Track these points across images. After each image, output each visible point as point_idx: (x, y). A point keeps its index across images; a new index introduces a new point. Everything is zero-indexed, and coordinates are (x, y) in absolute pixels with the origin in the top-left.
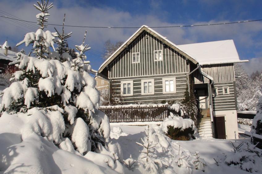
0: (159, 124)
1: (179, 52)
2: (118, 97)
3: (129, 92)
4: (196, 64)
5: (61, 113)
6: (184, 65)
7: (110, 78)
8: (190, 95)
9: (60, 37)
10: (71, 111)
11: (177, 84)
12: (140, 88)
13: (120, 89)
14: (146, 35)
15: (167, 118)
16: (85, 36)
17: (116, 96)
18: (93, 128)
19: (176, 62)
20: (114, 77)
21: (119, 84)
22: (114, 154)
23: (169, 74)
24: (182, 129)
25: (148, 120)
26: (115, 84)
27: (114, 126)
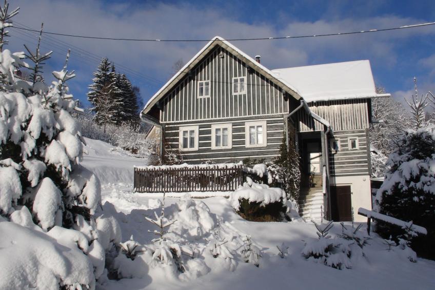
0: (227, 195)
1: (272, 81)
2: (174, 152)
3: (192, 145)
4: (298, 99)
5: (17, 170)
6: (281, 101)
7: (162, 122)
8: (288, 151)
9: (32, 58)
10: (34, 167)
11: (268, 132)
12: (209, 138)
13: (177, 140)
14: (221, 52)
15: (240, 185)
16: (68, 58)
17: (170, 151)
18: (71, 193)
19: (268, 97)
20: (169, 120)
21: (177, 131)
22: (91, 231)
23: (257, 115)
24: (263, 205)
25: (211, 189)
26: (170, 132)
27: (151, 198)
